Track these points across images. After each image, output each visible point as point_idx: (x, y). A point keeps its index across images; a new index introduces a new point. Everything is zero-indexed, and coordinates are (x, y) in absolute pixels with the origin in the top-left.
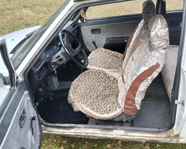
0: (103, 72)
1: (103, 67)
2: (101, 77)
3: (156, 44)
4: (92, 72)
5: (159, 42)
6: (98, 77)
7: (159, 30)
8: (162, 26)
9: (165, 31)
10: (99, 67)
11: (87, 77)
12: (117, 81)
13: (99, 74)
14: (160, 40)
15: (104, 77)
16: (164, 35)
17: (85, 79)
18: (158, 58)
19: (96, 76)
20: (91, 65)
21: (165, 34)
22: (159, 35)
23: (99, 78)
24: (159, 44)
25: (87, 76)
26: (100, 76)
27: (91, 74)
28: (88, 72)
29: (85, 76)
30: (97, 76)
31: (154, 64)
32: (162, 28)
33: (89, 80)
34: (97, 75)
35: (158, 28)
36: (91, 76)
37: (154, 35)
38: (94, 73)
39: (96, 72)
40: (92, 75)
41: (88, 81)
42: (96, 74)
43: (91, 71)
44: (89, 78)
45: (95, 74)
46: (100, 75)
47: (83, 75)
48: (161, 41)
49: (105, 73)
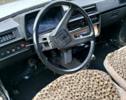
0: (111, 88)
1: (123, 77)
2: (105, 93)
4: (96, 77)
6: (101, 90)
10: (118, 72)
11: (84, 79)
13: (104, 86)
15: (108, 96)
17: (78, 82)
19: (98, 86)
20: (109, 63)
23: (99, 93)
25: (86, 78)
26: (104, 91)
27: (93, 78)
28: (91, 74)
29: (83, 77)
30: (100, 87)
33: (82, 87)
34: (102, 86)
36: (91, 83)
38: (97, 80)
39: (102, 81)
40: (93, 81)
41: (79, 87)
42: (101, 83)
43: (96, 75)
44: (85, 83)
45: (98, 83)
46: (105, 88)
47: (82, 74)
49: (114, 92)
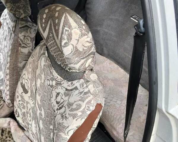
3: (77, 66)
5: (83, 61)
7: (78, 40)
8: (81, 31)
9: (89, 39)
12: (9, 132)
14: (83, 58)
16: (88, 46)
18: (95, 95)
21: (89, 44)
22: (81, 50)
24: (82, 65)
31: (92, 108)
32: (83, 35)
35: (75, 37)
37: (72, 52)
48: (85, 59)
